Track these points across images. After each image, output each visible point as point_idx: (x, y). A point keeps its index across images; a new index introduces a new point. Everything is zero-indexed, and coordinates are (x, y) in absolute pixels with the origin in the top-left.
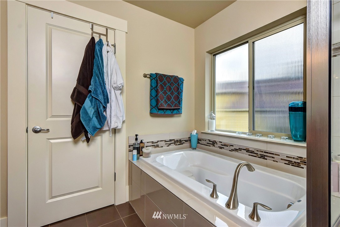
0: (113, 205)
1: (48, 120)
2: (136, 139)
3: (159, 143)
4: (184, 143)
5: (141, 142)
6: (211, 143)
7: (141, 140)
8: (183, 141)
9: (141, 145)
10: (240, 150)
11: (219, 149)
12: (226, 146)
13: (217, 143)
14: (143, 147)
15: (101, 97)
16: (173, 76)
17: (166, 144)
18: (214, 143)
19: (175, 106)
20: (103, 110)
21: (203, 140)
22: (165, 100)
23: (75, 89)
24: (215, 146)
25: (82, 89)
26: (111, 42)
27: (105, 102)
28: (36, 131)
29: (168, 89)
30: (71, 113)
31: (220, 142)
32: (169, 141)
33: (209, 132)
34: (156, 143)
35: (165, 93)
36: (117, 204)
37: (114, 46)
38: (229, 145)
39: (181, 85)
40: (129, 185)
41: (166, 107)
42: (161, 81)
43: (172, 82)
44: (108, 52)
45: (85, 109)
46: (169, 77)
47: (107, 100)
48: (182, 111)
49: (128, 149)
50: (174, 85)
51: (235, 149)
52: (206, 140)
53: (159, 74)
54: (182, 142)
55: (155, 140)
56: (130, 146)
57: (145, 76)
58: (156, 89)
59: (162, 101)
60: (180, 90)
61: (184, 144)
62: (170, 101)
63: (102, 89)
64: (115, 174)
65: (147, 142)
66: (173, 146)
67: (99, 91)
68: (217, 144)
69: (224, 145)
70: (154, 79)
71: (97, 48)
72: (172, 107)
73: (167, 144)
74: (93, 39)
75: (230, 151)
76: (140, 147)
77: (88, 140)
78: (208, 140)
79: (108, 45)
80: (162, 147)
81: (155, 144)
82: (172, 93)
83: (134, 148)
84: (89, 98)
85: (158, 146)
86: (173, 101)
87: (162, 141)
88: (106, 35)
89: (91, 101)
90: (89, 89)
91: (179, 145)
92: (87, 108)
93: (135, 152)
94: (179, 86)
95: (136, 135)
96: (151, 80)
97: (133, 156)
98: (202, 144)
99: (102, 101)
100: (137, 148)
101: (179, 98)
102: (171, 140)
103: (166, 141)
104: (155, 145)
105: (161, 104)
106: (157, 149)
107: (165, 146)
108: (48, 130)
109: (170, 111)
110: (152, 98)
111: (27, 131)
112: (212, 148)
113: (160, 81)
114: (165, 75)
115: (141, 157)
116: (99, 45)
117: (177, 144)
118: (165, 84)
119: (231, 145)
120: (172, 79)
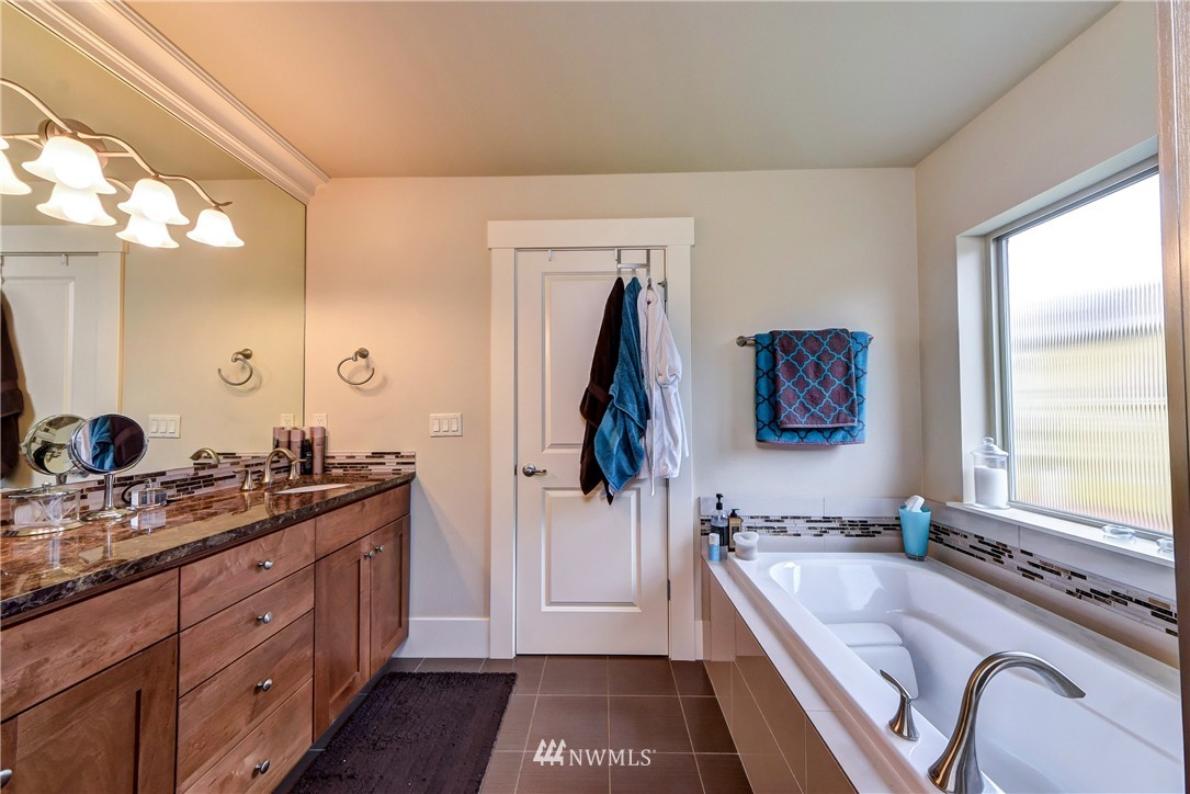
0: (665, 658)
1: (546, 451)
2: (719, 506)
3: (787, 523)
4: (879, 532)
5: (733, 515)
6: (989, 549)
7: (734, 511)
8: (874, 525)
9: (733, 522)
10: (1117, 601)
11: (1018, 578)
12: (1051, 571)
13: (1010, 552)
14: (737, 529)
15: (632, 409)
16: (828, 332)
17: (810, 528)
18: (998, 552)
19: (837, 419)
20: (636, 436)
21: (956, 534)
22: (802, 404)
23: (587, 390)
24: (1002, 563)
25: (598, 391)
26: (656, 277)
27: (641, 418)
28: (528, 474)
29: (811, 371)
30: (581, 439)
31: (1022, 552)
32: (820, 521)
33: (981, 508)
34: (778, 521)
35: (801, 384)
36: (673, 657)
37: (664, 285)
38: (1066, 571)
39: (860, 354)
40: (703, 619)
41: (806, 423)
42: (786, 352)
43: (825, 351)
44: (649, 303)
45: (602, 434)
46: (814, 339)
47: (645, 412)
48: (864, 435)
49: (699, 527)
50: (832, 357)
51: (1092, 590)
52: (966, 537)
53: (779, 333)
54: (872, 529)
55: (775, 514)
56: (703, 522)
57: (743, 342)
58: (771, 374)
59: (790, 406)
60: (857, 368)
61: (878, 538)
62: (817, 404)
63: (634, 389)
64: (669, 582)
65: (752, 518)
66: (835, 537)
67: (629, 395)
68: (1011, 557)
69: (1044, 569)
70: (767, 347)
71: (627, 299)
72: (825, 423)
73: (815, 528)
74: (619, 282)
75: (1070, 593)
76: (728, 527)
77: (610, 499)
78: (976, 536)
79: (649, 286)
80: (799, 535)
81: (776, 525)
82: (825, 383)
83: (714, 529)
84: (610, 410)
85: (783, 531)
86: (828, 405)
87: (799, 518)
88: (647, 265)
89: (615, 417)
90: (611, 393)
91: (857, 536)
92: (606, 432)
93: (715, 538)
94: (849, 359)
95: (719, 496)
96: (757, 353)
97: (710, 547)
98: (954, 548)
99: (635, 417)
100: (720, 528)
101: (852, 394)
102: (827, 519)
103: (809, 520)
104: (774, 526)
105: (788, 417)
106: (781, 538)
107: (806, 534)
108: (545, 471)
109: (820, 435)
110: (761, 399)
111: (516, 473)
112: (989, 566)
113: (783, 351)
114: (799, 334)
115: (731, 554)
116: (631, 292)
117: (853, 533)
118: (800, 359)
119: (1074, 574)
120: (825, 343)
